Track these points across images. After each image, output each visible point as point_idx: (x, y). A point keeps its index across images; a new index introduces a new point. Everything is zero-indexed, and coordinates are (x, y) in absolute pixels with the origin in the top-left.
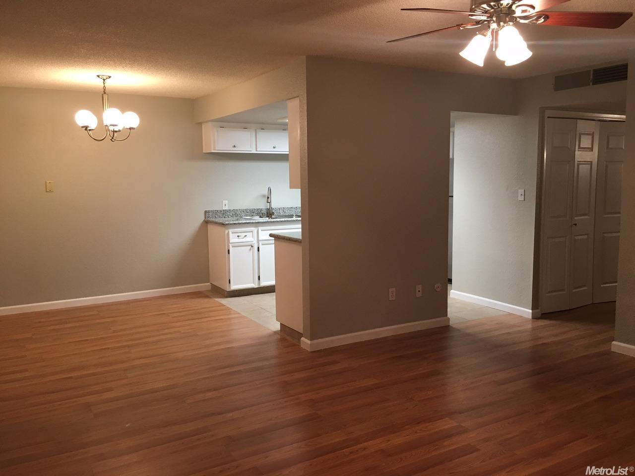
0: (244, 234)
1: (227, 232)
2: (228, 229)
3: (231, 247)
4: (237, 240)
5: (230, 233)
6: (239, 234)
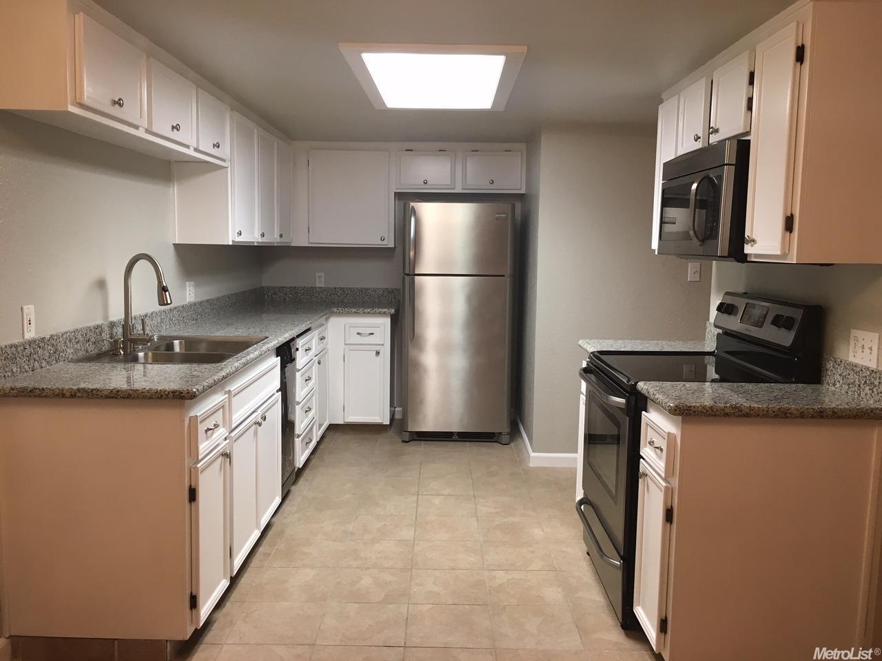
1: (186, 422)
5: (197, 423)
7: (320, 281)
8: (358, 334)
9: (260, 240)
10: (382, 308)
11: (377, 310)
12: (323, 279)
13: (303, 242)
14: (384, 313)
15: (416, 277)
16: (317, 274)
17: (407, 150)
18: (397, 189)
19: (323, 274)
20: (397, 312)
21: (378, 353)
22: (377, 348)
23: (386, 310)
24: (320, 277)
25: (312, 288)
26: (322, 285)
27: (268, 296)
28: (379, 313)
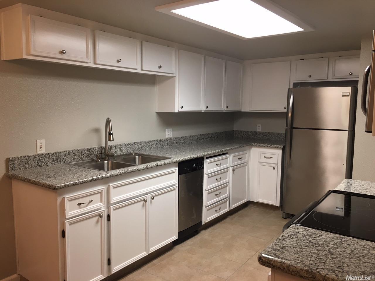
0: (88, 199)
1: (59, 200)
2: (61, 195)
3: (67, 225)
4: (77, 211)
5: (66, 201)
6: (80, 201)
7: (259, 129)
8: (265, 157)
9: (205, 109)
10: (277, 145)
11: (274, 146)
12: (260, 128)
13: (247, 110)
14: (278, 147)
15: (293, 129)
16: (258, 125)
17: (300, 60)
18: (294, 81)
19: (260, 125)
20: (284, 147)
21: (274, 168)
22: (274, 165)
23: (278, 146)
24: (259, 127)
25: (255, 132)
26: (260, 131)
27: (236, 135)
28: (275, 147)
